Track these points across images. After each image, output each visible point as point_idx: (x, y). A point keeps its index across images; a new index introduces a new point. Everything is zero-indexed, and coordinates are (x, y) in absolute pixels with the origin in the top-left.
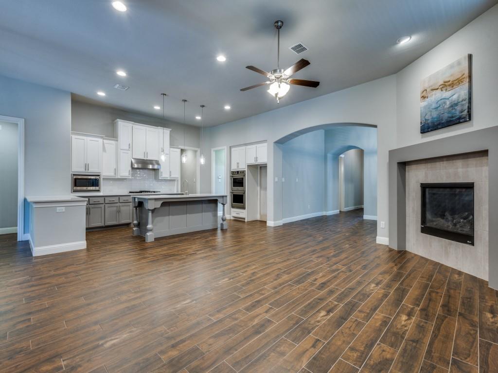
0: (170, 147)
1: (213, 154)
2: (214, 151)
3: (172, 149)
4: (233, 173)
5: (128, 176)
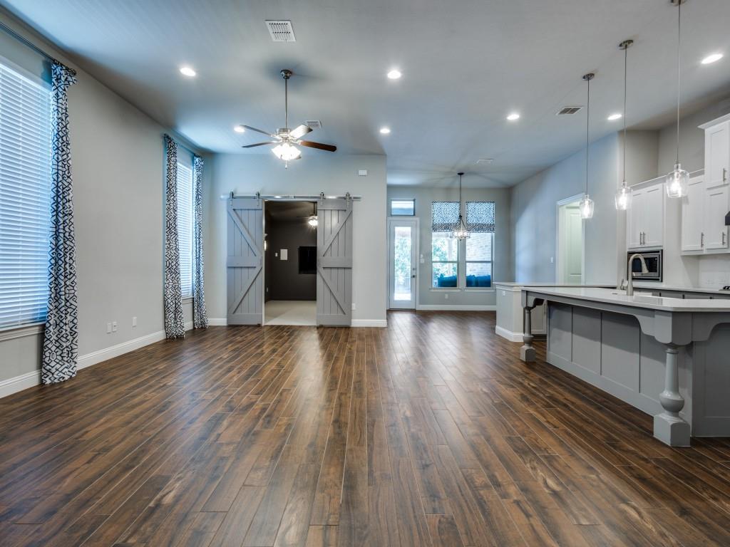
5: (722, 246)
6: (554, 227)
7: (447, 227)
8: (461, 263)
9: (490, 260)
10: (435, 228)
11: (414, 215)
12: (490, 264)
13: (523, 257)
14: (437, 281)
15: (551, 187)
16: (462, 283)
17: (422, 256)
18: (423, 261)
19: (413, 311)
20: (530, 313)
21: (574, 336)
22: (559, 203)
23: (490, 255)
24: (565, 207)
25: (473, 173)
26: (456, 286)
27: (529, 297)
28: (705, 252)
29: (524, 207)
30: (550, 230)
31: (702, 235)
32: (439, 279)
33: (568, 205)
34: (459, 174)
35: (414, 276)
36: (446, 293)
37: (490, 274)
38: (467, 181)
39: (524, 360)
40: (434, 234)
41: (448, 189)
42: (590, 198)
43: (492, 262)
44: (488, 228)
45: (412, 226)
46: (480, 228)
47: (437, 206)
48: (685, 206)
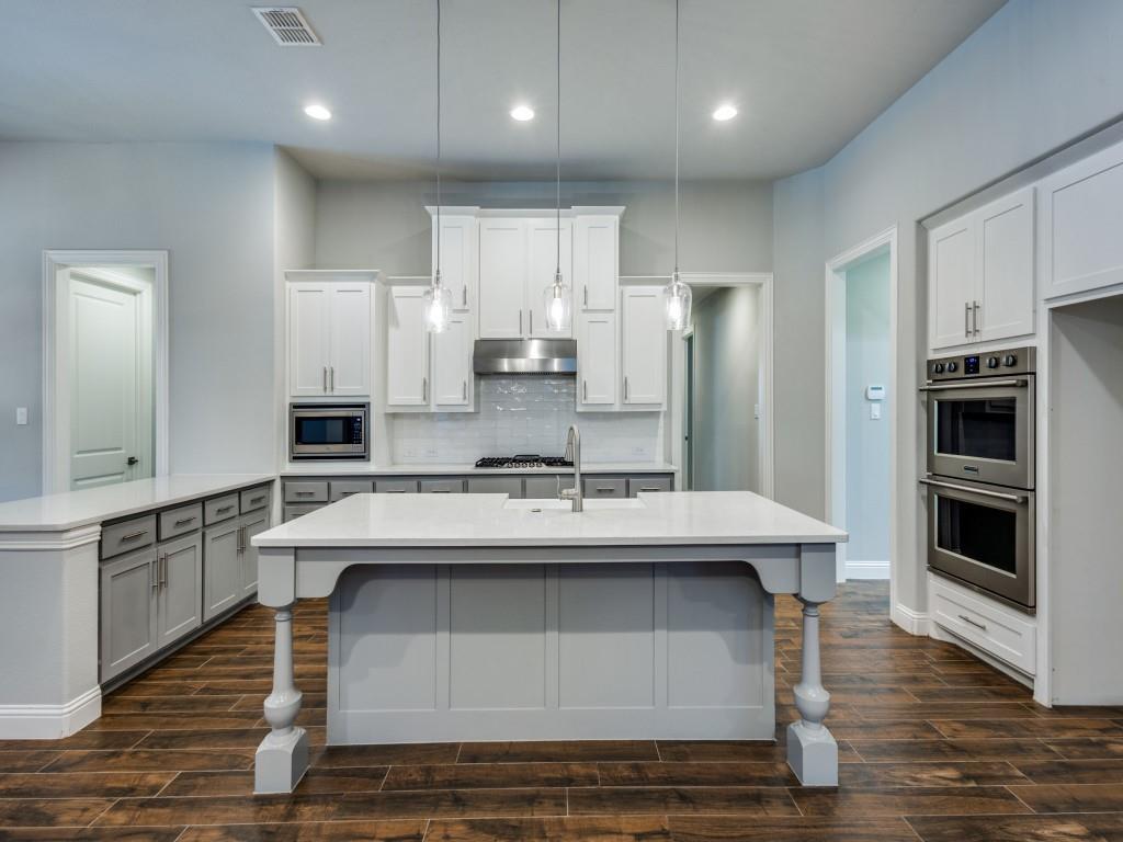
0: (622, 283)
1: (835, 288)
2: (837, 271)
3: (630, 289)
4: (937, 369)
5: (461, 402)
22: (54, 256)
28: (433, 409)
48: (392, 331)
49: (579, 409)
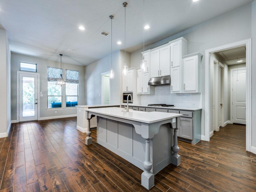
5: (147, 92)
6: (100, 83)
7: (56, 80)
8: (64, 96)
9: (77, 95)
10: (49, 80)
11: (36, 72)
12: (77, 97)
13: (90, 94)
14: (51, 105)
15: (99, 67)
16: (64, 105)
17: (41, 93)
18: (42, 95)
19: (36, 121)
20: (89, 121)
21: (107, 131)
22: (102, 74)
23: (77, 93)
24: (104, 76)
25: (67, 56)
26: (61, 107)
27: (89, 114)
28: (143, 94)
29: (90, 74)
30: (99, 84)
31: (142, 88)
32: (52, 104)
33: (105, 75)
34: (60, 55)
35: (36, 103)
36: (56, 110)
37: (77, 101)
38: (64, 59)
39: (87, 144)
40: (49, 82)
41: (56, 62)
42: (113, 70)
43: (78, 96)
44: (77, 82)
45: (34, 78)
46: (72, 81)
47: (50, 69)
48: (138, 78)
49: (171, 93)
